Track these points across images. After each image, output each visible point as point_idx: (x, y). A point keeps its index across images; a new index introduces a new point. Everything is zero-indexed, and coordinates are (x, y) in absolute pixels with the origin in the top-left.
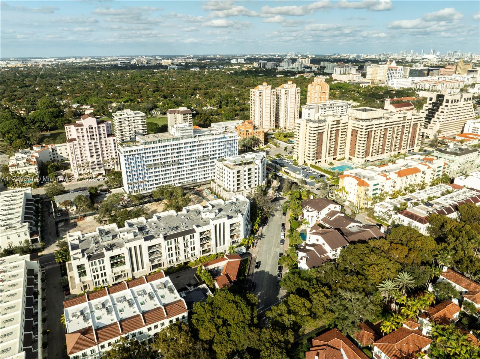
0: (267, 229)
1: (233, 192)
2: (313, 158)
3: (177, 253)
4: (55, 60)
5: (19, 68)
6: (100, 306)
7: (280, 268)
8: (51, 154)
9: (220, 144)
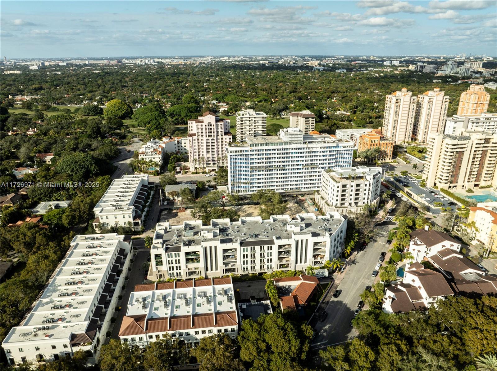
0: (363, 256)
1: (336, 207)
2: (447, 182)
3: (253, 262)
4: (211, 58)
5: (180, 65)
6: (161, 298)
7: (362, 304)
8: (177, 146)
9: (332, 153)
